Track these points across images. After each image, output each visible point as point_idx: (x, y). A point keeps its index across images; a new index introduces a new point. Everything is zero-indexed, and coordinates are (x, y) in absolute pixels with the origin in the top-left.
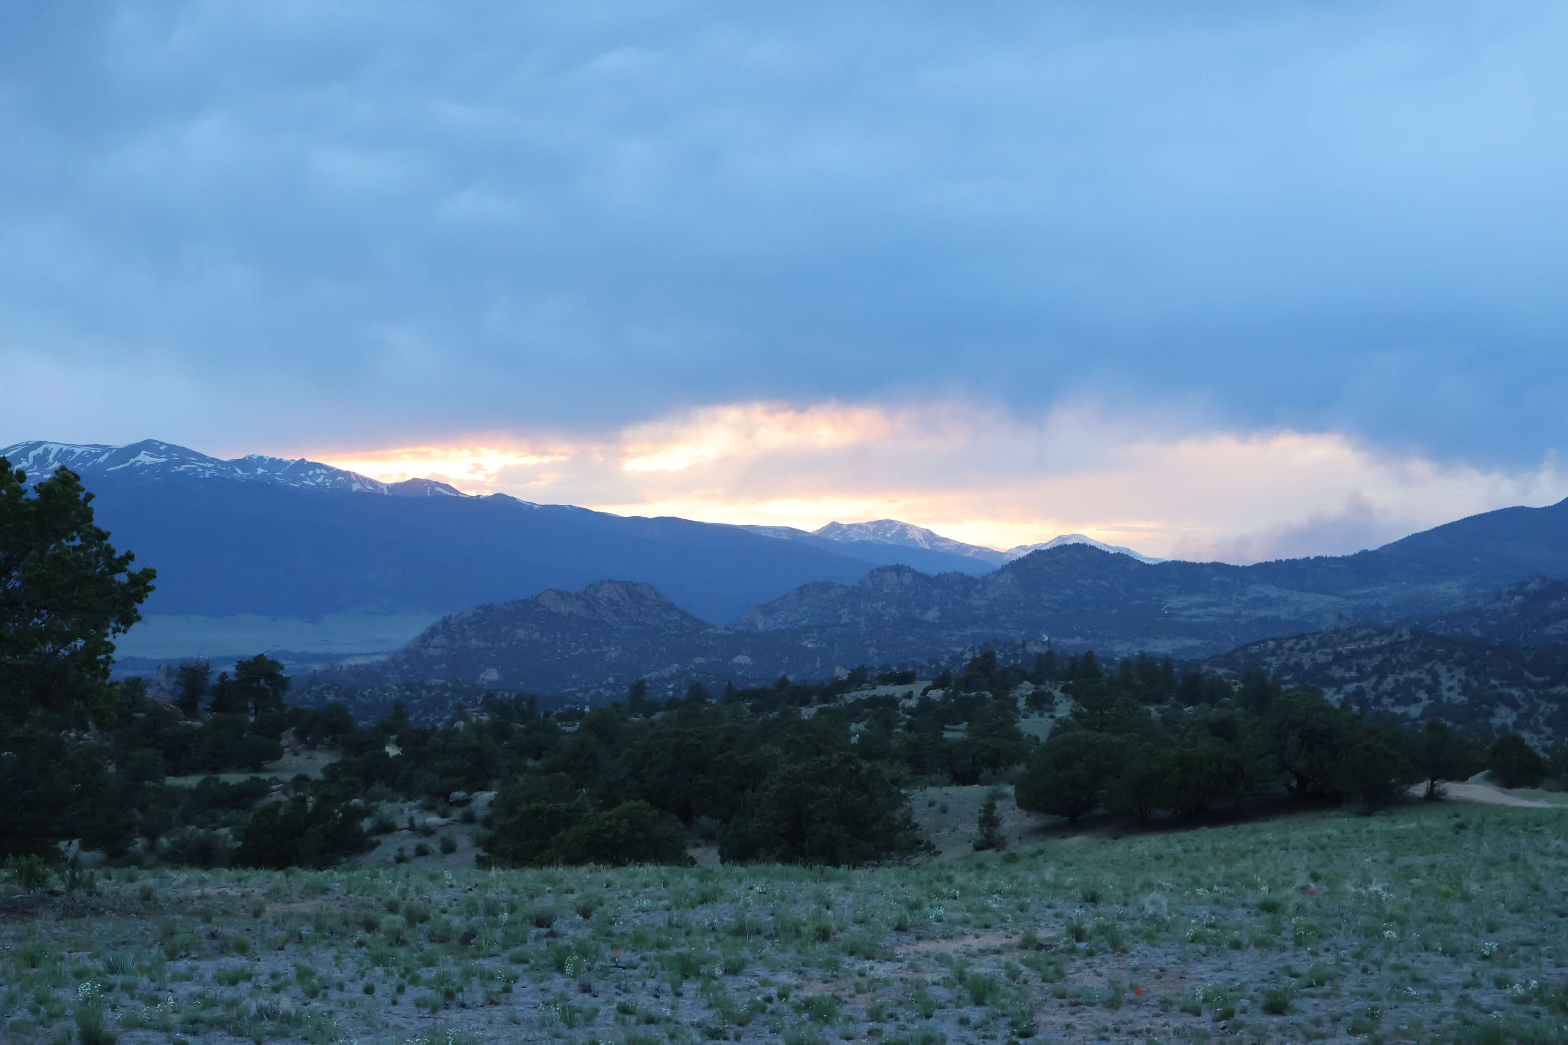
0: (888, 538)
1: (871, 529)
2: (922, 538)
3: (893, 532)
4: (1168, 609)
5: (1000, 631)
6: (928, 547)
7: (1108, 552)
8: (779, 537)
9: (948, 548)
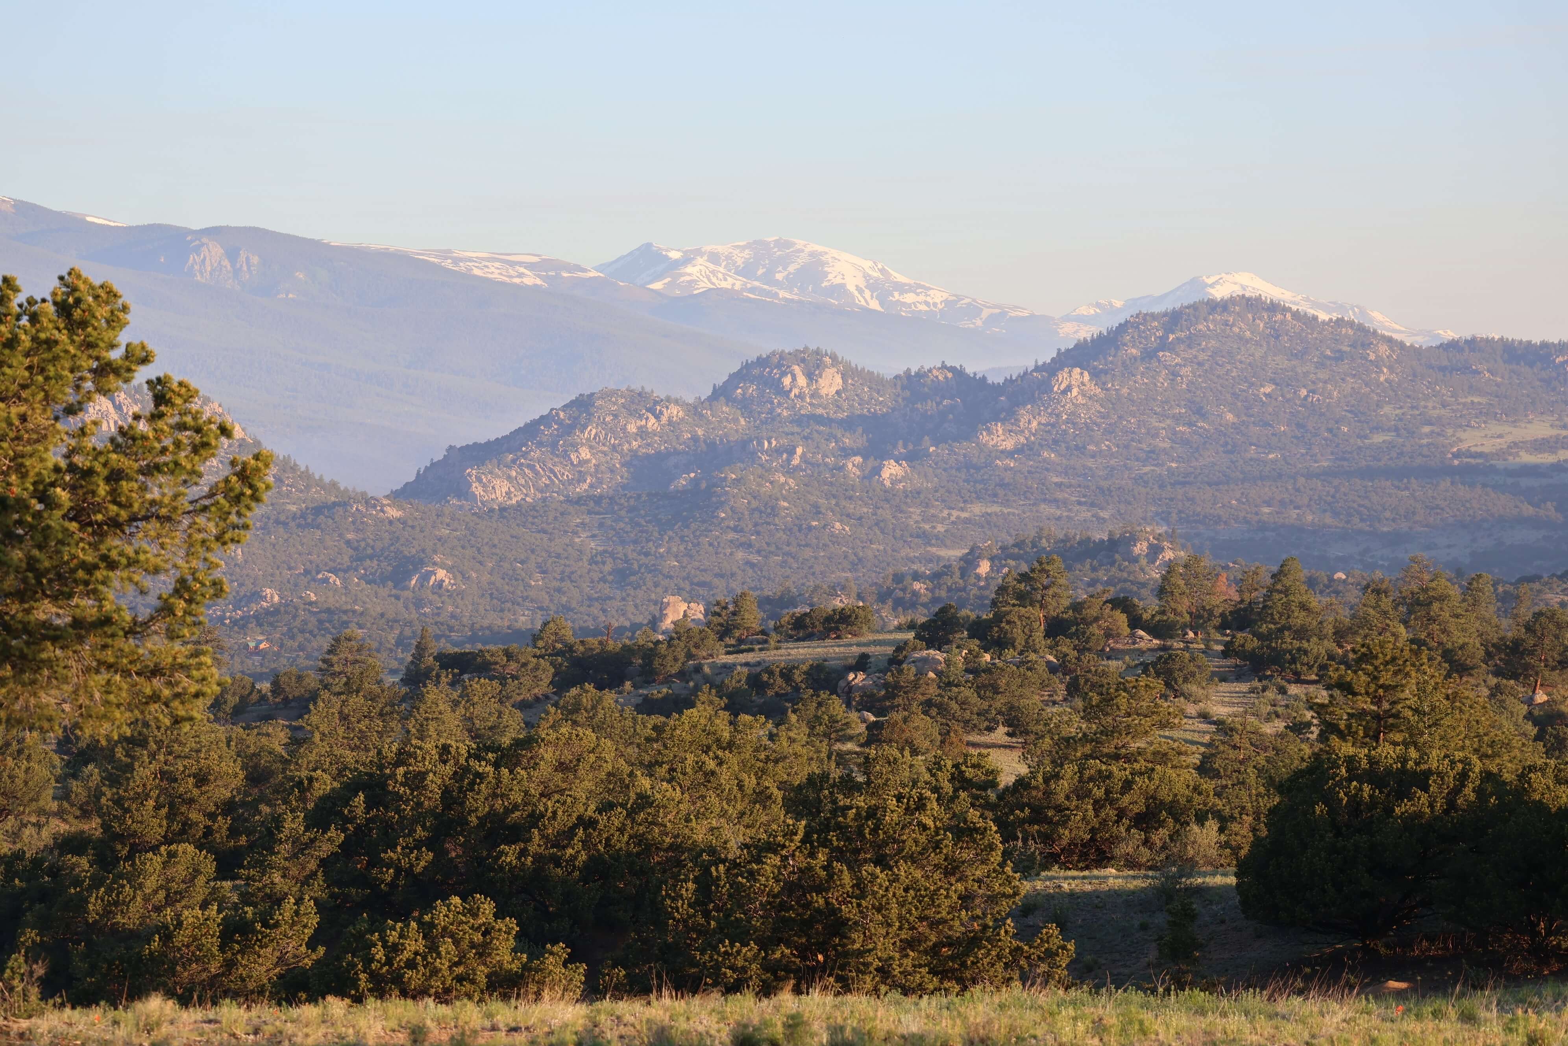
0: (777, 283)
1: (740, 262)
2: (862, 285)
3: (792, 268)
4: (1456, 456)
5: (1047, 510)
6: (874, 305)
7: (1315, 318)
8: (517, 280)
9: (923, 307)
